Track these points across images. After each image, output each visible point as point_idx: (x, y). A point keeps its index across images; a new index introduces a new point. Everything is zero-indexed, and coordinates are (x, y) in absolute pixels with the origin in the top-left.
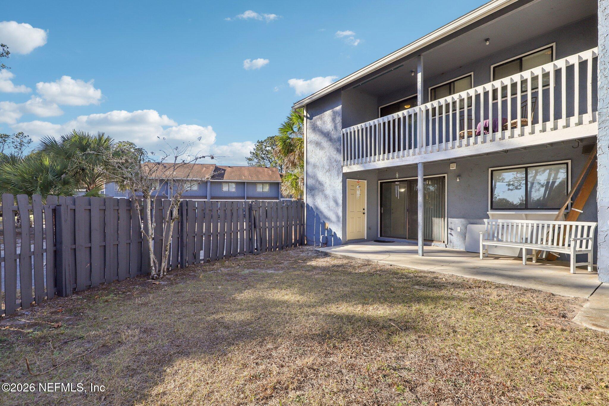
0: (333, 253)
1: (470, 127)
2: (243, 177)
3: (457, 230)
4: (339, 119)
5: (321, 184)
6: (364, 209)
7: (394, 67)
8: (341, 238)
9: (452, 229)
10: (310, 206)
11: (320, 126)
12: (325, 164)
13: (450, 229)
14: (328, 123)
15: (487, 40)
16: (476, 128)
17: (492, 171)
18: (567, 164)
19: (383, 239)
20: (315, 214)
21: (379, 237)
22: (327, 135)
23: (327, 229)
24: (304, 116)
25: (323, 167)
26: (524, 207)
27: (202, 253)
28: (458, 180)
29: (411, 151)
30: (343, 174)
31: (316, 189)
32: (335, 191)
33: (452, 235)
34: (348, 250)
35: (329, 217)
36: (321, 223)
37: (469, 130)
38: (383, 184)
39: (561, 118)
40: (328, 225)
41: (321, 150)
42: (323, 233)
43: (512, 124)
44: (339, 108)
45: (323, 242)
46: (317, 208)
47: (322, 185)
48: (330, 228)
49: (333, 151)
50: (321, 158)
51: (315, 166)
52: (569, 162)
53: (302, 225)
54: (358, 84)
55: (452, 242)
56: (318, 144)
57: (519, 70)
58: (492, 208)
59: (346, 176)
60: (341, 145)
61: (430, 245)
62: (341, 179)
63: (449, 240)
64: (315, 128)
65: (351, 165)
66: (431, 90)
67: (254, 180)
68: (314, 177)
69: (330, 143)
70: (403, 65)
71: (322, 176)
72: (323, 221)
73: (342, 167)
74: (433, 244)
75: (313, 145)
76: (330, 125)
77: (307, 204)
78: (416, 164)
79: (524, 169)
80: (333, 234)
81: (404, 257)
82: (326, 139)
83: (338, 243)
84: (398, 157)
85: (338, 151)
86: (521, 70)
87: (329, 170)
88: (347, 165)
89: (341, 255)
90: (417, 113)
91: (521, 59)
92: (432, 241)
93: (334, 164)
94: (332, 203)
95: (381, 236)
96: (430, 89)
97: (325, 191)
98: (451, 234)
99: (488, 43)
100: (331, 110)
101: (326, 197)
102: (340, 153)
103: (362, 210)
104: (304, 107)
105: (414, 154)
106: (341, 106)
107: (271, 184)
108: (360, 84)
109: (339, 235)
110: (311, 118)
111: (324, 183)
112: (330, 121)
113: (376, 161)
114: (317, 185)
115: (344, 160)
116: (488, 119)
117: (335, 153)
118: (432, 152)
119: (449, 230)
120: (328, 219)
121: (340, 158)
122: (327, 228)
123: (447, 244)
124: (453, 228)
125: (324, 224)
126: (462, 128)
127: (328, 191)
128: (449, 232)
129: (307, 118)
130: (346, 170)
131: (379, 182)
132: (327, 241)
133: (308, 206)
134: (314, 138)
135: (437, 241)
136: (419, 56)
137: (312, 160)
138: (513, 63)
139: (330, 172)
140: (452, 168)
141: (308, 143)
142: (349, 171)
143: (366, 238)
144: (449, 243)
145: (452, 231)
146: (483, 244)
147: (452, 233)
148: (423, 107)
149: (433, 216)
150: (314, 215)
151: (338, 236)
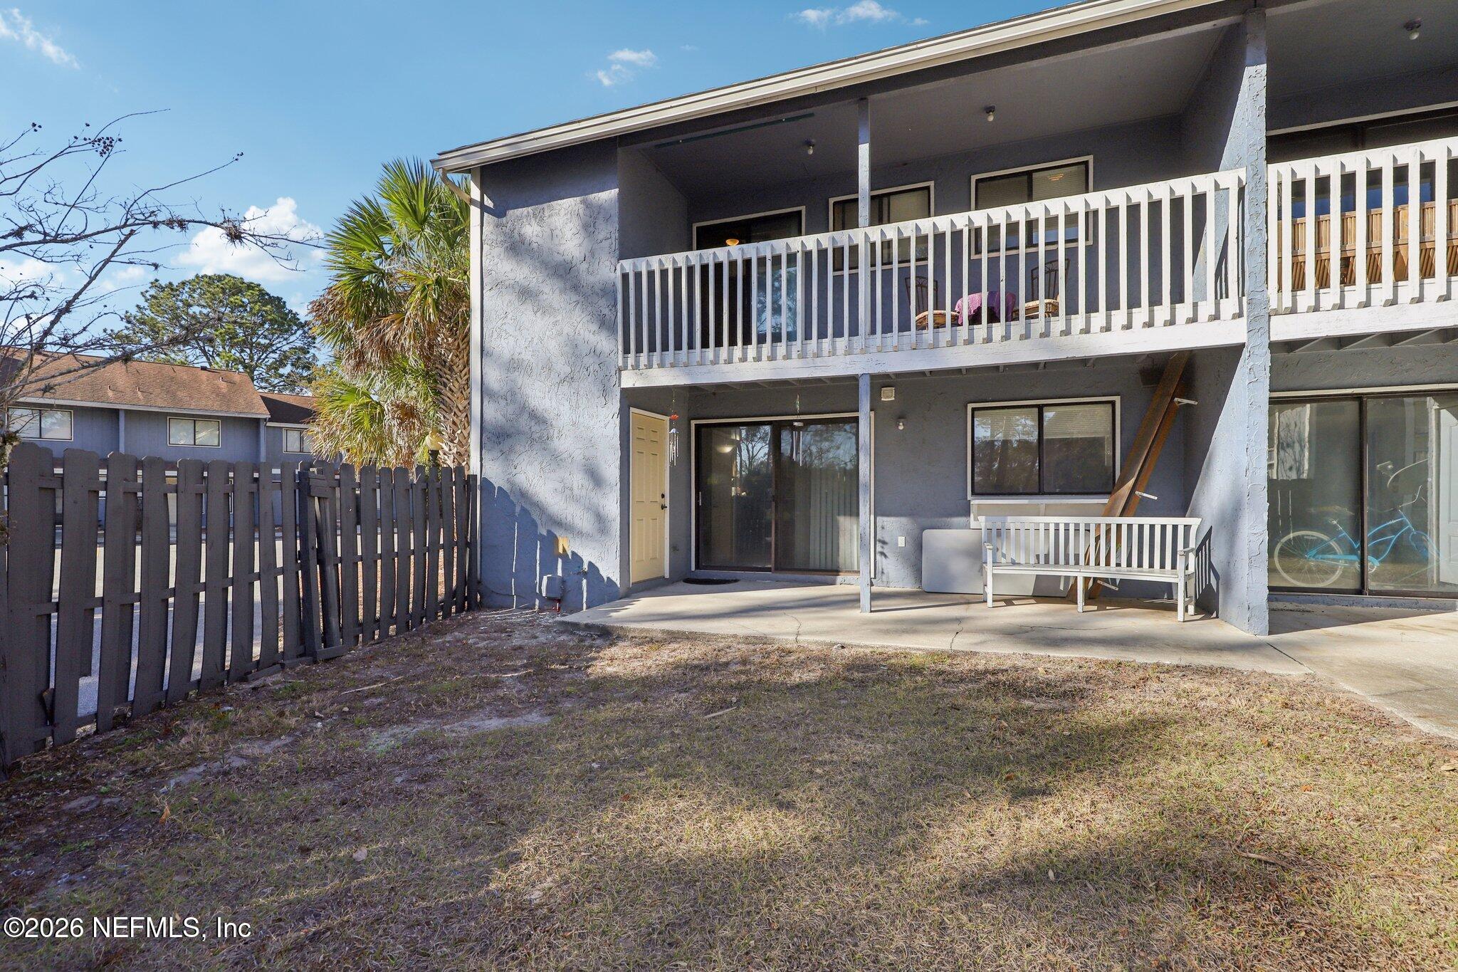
0: (625, 625)
1: (939, 304)
2: (110, 394)
3: (897, 544)
4: (609, 232)
5: (538, 418)
6: (663, 496)
7: (792, 114)
8: (616, 578)
9: (884, 543)
10: (496, 486)
11: (534, 239)
12: (554, 359)
13: (880, 541)
14: (568, 234)
15: (989, 110)
16: (953, 309)
17: (974, 410)
18: (1113, 403)
19: (704, 574)
20: (518, 509)
21: (693, 568)
22: (563, 272)
23: (564, 556)
24: (472, 201)
25: (548, 367)
26: (1037, 491)
27: (89, 685)
28: (901, 428)
29: (842, 343)
30: (624, 391)
31: (519, 433)
32: (591, 443)
33: (886, 556)
34: (654, 615)
35: (569, 518)
36: (542, 538)
37: (936, 312)
38: (703, 430)
39: (1139, 306)
40: (566, 544)
41: (538, 314)
42: (548, 567)
43: (1028, 310)
44: (608, 196)
45: (552, 595)
46: (523, 495)
47: (545, 422)
48: (573, 553)
49: (585, 320)
50: (541, 340)
51: (513, 365)
52: (1117, 399)
53: (468, 544)
54: (674, 139)
55: (885, 571)
56: (525, 294)
57: (1026, 196)
58: (974, 493)
59: (633, 399)
60: (615, 305)
61: (833, 583)
62: (615, 405)
63: (879, 569)
64: (516, 247)
65: (649, 366)
66: (835, 204)
67: (159, 404)
68: (512, 395)
69: (575, 298)
70: (811, 115)
71: (540, 395)
72: (549, 532)
73: (620, 370)
74: (839, 579)
75: (509, 297)
76: (576, 241)
77: (484, 481)
78: (854, 379)
79: (1036, 410)
80: (586, 567)
81: (818, 619)
82: (558, 284)
83: (606, 593)
84: (803, 356)
85: (605, 324)
86: (1030, 198)
87: (569, 379)
88: (636, 367)
89: (663, 632)
90: (857, 246)
91: (1029, 173)
92: (836, 572)
93: (589, 361)
94: (578, 480)
95: (697, 567)
96: (832, 201)
97: (555, 439)
98: (882, 554)
99: (991, 118)
100: (578, 199)
101: (556, 459)
102: (614, 331)
103: (659, 498)
104: (469, 171)
105: (849, 351)
106: (617, 190)
107: (228, 422)
108: (680, 138)
109: (610, 570)
110: (499, 212)
111: (550, 416)
112: (574, 231)
113: (722, 361)
114: (524, 422)
115: (626, 351)
116: (980, 291)
117: (594, 327)
118: (896, 350)
119: (879, 545)
120: (568, 528)
121: (609, 345)
122: (564, 550)
123: (875, 578)
124: (887, 540)
125: (552, 540)
126: (922, 306)
127: (565, 443)
128: (879, 549)
129: (484, 209)
130: (630, 380)
131: (693, 423)
132: (564, 591)
133: (486, 484)
134: (511, 275)
135: (848, 571)
136: (862, 99)
137: (502, 345)
138: (1012, 180)
139: (575, 385)
140: (888, 397)
141: (486, 288)
142: (640, 384)
143: (667, 576)
144: (879, 575)
145: (885, 546)
146: (995, 572)
147: (885, 552)
148: (875, 233)
149: (836, 512)
150: (514, 512)
151: (605, 573)
